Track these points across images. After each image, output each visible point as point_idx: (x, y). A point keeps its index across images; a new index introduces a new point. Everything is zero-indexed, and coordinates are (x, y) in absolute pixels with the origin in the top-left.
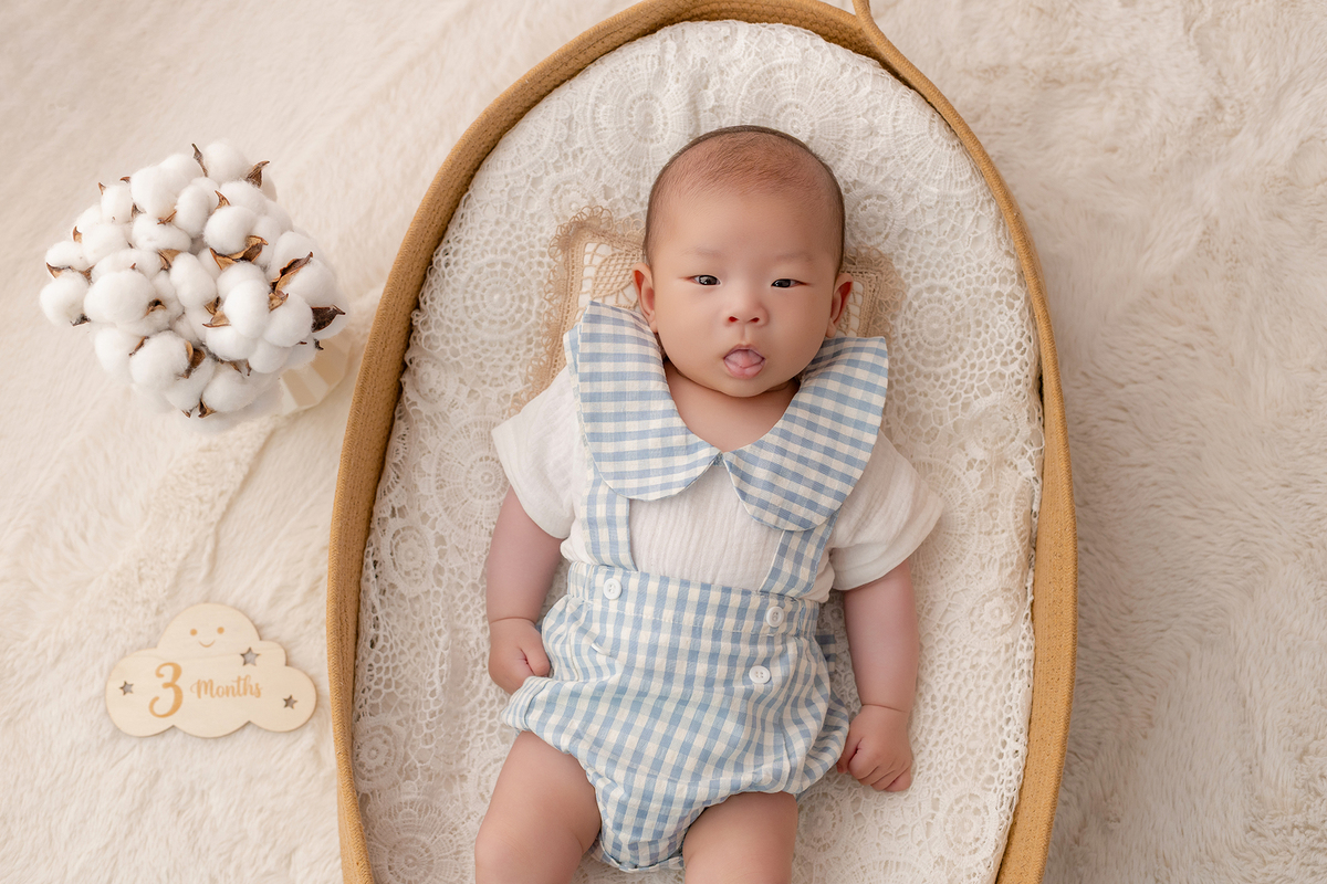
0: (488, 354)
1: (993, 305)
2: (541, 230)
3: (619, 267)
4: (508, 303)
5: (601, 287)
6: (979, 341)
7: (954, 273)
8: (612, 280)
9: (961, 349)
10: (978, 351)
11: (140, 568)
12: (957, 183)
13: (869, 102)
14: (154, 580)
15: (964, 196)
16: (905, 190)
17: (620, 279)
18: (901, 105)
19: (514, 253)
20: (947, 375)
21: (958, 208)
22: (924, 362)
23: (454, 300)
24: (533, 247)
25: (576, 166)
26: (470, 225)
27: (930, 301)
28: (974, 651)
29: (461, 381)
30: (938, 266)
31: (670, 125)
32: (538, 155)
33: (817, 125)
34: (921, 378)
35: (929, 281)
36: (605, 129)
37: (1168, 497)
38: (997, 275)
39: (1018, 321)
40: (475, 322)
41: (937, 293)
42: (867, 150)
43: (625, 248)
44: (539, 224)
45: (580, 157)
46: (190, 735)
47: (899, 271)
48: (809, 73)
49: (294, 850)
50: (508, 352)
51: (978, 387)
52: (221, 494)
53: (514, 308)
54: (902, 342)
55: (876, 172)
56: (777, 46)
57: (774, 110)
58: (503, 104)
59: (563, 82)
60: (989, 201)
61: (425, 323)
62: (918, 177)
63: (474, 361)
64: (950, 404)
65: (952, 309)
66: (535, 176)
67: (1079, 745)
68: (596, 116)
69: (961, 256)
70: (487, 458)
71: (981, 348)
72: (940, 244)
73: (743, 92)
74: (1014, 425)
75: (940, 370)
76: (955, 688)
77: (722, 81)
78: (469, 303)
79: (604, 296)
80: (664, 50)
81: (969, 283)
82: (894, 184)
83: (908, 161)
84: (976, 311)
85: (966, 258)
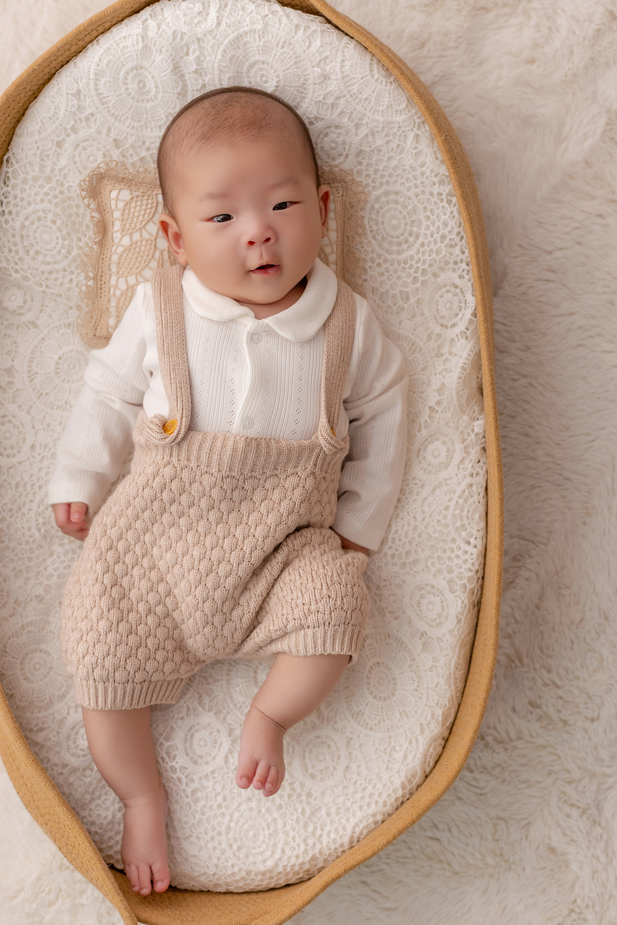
1: (435, 204)
2: (68, 180)
4: (55, 241)
6: (428, 232)
7: (403, 180)
8: (135, 219)
9: (416, 240)
10: (428, 240)
12: (396, 111)
13: (320, 55)
15: (404, 121)
16: (357, 121)
17: (141, 218)
18: (346, 53)
19: (50, 201)
20: (406, 261)
21: (400, 131)
22: (388, 251)
24: (64, 194)
25: (89, 127)
30: (390, 176)
32: (57, 123)
33: (280, 74)
34: (388, 265)
35: (384, 188)
36: (108, 97)
39: (456, 213)
40: (35, 259)
41: (393, 197)
42: (323, 92)
45: (92, 120)
47: (361, 182)
48: (270, 35)
50: (64, 277)
51: (432, 271)
54: (370, 236)
55: (332, 108)
57: (245, 67)
60: (423, 122)
62: (365, 109)
64: (411, 285)
65: (406, 208)
66: (58, 139)
68: (99, 87)
69: (407, 167)
71: (430, 238)
72: (390, 158)
73: (219, 56)
74: (462, 298)
75: (401, 257)
77: (200, 47)
80: (146, 29)
81: (416, 186)
82: (347, 116)
83: (357, 98)
84: (425, 208)
85: (412, 168)
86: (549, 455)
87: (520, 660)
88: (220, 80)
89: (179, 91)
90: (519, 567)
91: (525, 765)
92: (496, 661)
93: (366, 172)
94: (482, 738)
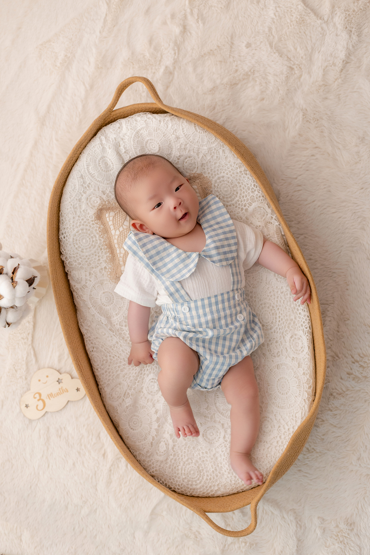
0: (90, 259)
1: (240, 176)
2: (89, 214)
3: (119, 217)
4: (89, 241)
5: (116, 226)
6: (241, 188)
8: (119, 222)
9: (237, 193)
10: (242, 191)
11: (14, 368)
12: (212, 143)
13: (173, 129)
14: (20, 369)
15: (216, 146)
16: (196, 152)
17: (121, 221)
18: (183, 125)
19: (83, 225)
20: (236, 203)
21: (216, 150)
22: (227, 202)
23: (71, 248)
24: (89, 220)
25: (90, 189)
26: (66, 222)
27: (220, 182)
28: (280, 287)
29: (85, 271)
31: (114, 163)
32: (77, 191)
33: (160, 143)
34: (229, 207)
35: (217, 176)
36: (94, 174)
37: (325, 209)
38: (237, 166)
39: (250, 177)
40: (82, 252)
41: (222, 179)
42: (179, 145)
43: (118, 210)
44: (87, 212)
45: (90, 186)
46: (53, 412)
47: (207, 177)
48: (150, 128)
49: (99, 434)
50: (96, 255)
51: (248, 204)
52: (28, 334)
53: (91, 241)
55: (185, 150)
56: (136, 123)
58: (58, 182)
59: (74, 165)
60: (224, 144)
61: (66, 258)
62: (199, 146)
63: (87, 263)
64: (241, 212)
65: (228, 182)
66: (79, 198)
67: (327, 301)
68: (89, 171)
69: (224, 165)
70: (104, 293)
71: (243, 190)
72: (215, 163)
73: (132, 143)
75: (233, 202)
76: (279, 302)
77: (124, 142)
78: (76, 246)
79: (119, 229)
80: (101, 141)
81: (230, 172)
82: (192, 151)
83: (193, 142)
84: (236, 179)
85: (225, 164)
86: (322, 265)
87: (338, 356)
88: (136, 152)
89: (121, 162)
90: (325, 317)
91: (354, 401)
92: (327, 360)
93: (207, 172)
94: (332, 395)
